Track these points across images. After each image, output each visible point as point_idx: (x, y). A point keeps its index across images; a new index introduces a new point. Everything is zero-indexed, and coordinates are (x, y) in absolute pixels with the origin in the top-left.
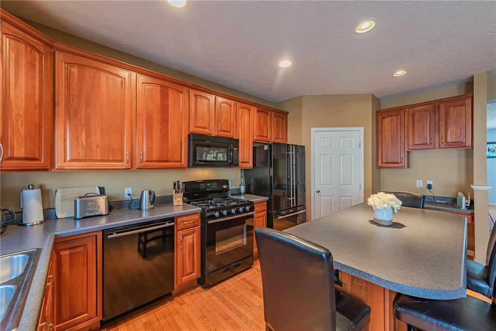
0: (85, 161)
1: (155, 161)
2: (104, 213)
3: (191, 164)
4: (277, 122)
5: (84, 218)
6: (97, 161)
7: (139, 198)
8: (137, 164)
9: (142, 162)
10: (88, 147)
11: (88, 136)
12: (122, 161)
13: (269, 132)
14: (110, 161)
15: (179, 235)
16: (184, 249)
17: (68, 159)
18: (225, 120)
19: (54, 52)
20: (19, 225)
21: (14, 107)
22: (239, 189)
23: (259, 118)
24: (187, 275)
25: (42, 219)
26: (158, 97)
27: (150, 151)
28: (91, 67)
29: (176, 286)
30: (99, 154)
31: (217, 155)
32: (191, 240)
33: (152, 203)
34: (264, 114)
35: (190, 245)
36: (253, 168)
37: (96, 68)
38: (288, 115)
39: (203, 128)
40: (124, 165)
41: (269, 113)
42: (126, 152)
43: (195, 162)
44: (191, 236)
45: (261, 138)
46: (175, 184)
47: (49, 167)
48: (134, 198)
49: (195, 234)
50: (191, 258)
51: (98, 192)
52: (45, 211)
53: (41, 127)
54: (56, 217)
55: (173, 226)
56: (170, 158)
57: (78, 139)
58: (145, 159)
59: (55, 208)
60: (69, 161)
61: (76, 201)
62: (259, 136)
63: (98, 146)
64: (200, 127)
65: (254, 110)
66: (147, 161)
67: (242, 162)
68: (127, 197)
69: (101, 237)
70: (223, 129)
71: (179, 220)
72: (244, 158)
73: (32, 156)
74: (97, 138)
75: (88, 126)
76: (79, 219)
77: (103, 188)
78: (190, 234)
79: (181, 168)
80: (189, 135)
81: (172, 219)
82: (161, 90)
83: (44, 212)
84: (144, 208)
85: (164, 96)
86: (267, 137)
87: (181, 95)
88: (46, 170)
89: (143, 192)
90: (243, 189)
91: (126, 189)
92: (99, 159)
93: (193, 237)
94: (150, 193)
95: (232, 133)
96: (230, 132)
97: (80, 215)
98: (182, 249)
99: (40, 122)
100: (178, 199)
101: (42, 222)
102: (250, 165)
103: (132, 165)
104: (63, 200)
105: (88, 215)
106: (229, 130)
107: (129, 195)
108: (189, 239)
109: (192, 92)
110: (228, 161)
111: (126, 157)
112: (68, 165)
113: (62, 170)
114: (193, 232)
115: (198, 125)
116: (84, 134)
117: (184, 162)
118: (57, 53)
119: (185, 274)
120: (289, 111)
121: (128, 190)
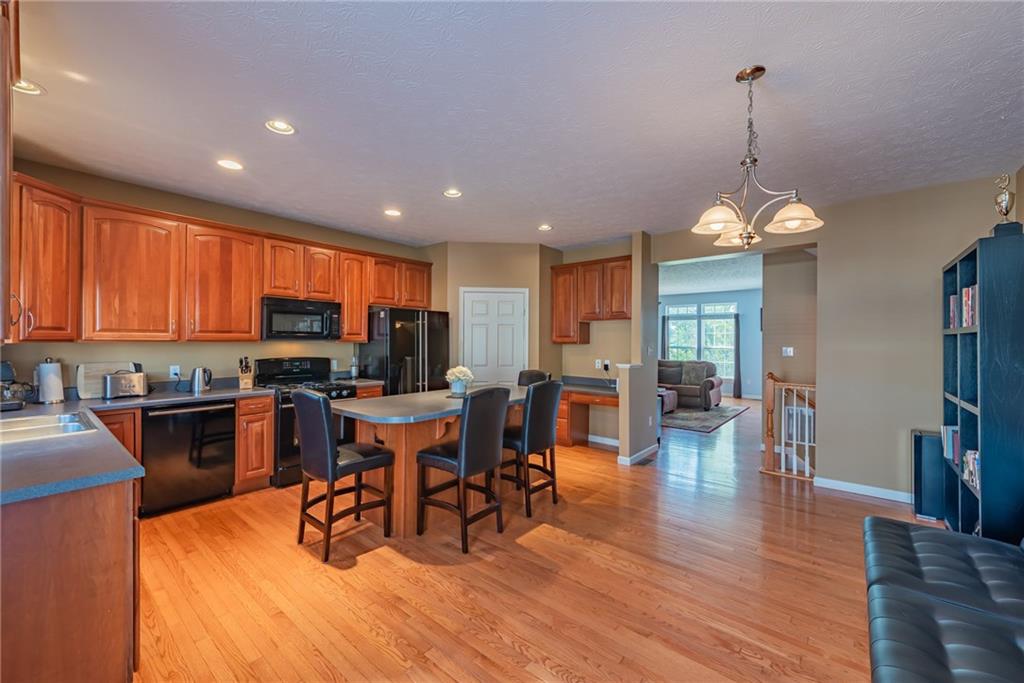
0: (119, 330)
1: (211, 332)
2: (142, 394)
3: (265, 336)
4: (412, 277)
5: (116, 398)
6: (134, 331)
7: (189, 379)
8: (187, 335)
9: (193, 332)
10: (123, 314)
11: (122, 301)
12: (166, 331)
13: (397, 293)
14: (150, 331)
15: (241, 422)
16: (250, 437)
17: (98, 328)
18: (321, 276)
19: (82, 209)
20: (34, 403)
21: (42, 274)
22: (349, 372)
23: (379, 273)
24: (253, 470)
25: (62, 398)
26: (216, 252)
27: (204, 319)
28: (128, 221)
29: (237, 482)
30: (136, 322)
31: (312, 324)
32: (259, 429)
33: (207, 383)
34: (388, 267)
35: (257, 434)
36: (369, 341)
37: (133, 222)
38: (433, 267)
39: (285, 288)
40: (169, 335)
41: (397, 265)
42: (172, 321)
43: (271, 334)
44: (260, 423)
45: (381, 300)
46: (241, 362)
47: (74, 338)
48: (182, 379)
49: (265, 422)
50: (259, 449)
51: (133, 369)
52: (66, 390)
53: (67, 293)
54: (78, 396)
55: (233, 409)
56: (233, 328)
57: (109, 305)
58: (197, 329)
59: (76, 388)
60: (100, 331)
61: (105, 379)
62: (379, 297)
63: (134, 314)
64: (280, 288)
65: (370, 263)
66: (201, 331)
67: (348, 334)
68: (172, 376)
69: (140, 415)
70: (317, 289)
71: (242, 403)
72: (351, 328)
73: (57, 326)
74: (134, 304)
75: (122, 291)
76: (109, 399)
77: (140, 365)
78: (258, 421)
79: (251, 341)
80: (263, 298)
81: (233, 401)
82: (221, 242)
83: (64, 392)
84: (196, 389)
85: (226, 249)
86: (393, 299)
87: (251, 247)
88: (71, 340)
89: (194, 371)
90: (354, 371)
91: (172, 368)
92: (136, 328)
93: (262, 425)
94: (205, 371)
95: (331, 294)
96: (328, 293)
97: (111, 394)
98: (246, 437)
99: (67, 288)
100: (245, 381)
101: (62, 402)
102: (364, 337)
103: (179, 336)
104: (87, 377)
105: (121, 394)
106: (327, 290)
107: (176, 374)
108: (256, 426)
109: (268, 243)
110: (323, 332)
111: (172, 326)
112: (97, 336)
113: (90, 340)
114: (263, 419)
115: (277, 284)
116: (117, 301)
117: (255, 332)
118: (85, 208)
119: (250, 468)
120: (433, 261)
121: (174, 369)
